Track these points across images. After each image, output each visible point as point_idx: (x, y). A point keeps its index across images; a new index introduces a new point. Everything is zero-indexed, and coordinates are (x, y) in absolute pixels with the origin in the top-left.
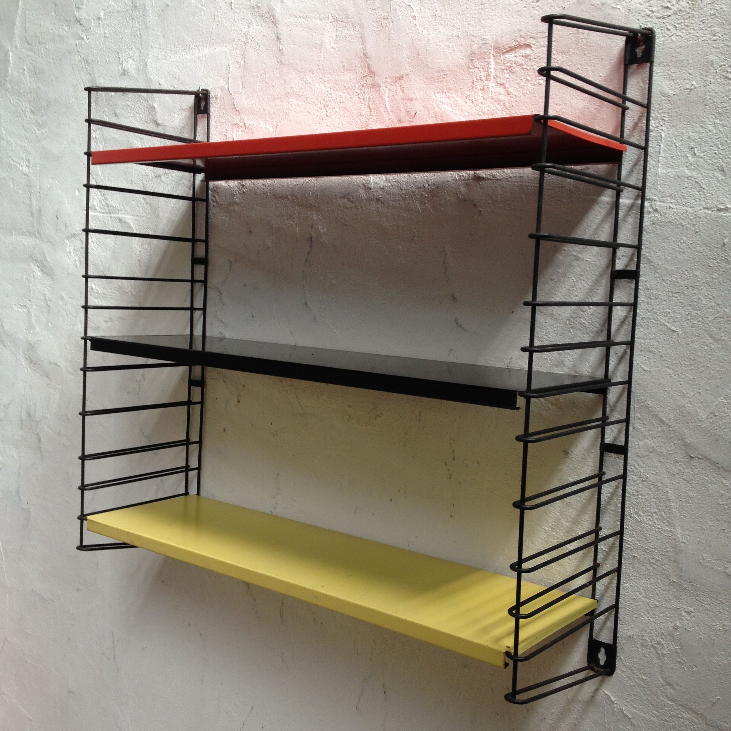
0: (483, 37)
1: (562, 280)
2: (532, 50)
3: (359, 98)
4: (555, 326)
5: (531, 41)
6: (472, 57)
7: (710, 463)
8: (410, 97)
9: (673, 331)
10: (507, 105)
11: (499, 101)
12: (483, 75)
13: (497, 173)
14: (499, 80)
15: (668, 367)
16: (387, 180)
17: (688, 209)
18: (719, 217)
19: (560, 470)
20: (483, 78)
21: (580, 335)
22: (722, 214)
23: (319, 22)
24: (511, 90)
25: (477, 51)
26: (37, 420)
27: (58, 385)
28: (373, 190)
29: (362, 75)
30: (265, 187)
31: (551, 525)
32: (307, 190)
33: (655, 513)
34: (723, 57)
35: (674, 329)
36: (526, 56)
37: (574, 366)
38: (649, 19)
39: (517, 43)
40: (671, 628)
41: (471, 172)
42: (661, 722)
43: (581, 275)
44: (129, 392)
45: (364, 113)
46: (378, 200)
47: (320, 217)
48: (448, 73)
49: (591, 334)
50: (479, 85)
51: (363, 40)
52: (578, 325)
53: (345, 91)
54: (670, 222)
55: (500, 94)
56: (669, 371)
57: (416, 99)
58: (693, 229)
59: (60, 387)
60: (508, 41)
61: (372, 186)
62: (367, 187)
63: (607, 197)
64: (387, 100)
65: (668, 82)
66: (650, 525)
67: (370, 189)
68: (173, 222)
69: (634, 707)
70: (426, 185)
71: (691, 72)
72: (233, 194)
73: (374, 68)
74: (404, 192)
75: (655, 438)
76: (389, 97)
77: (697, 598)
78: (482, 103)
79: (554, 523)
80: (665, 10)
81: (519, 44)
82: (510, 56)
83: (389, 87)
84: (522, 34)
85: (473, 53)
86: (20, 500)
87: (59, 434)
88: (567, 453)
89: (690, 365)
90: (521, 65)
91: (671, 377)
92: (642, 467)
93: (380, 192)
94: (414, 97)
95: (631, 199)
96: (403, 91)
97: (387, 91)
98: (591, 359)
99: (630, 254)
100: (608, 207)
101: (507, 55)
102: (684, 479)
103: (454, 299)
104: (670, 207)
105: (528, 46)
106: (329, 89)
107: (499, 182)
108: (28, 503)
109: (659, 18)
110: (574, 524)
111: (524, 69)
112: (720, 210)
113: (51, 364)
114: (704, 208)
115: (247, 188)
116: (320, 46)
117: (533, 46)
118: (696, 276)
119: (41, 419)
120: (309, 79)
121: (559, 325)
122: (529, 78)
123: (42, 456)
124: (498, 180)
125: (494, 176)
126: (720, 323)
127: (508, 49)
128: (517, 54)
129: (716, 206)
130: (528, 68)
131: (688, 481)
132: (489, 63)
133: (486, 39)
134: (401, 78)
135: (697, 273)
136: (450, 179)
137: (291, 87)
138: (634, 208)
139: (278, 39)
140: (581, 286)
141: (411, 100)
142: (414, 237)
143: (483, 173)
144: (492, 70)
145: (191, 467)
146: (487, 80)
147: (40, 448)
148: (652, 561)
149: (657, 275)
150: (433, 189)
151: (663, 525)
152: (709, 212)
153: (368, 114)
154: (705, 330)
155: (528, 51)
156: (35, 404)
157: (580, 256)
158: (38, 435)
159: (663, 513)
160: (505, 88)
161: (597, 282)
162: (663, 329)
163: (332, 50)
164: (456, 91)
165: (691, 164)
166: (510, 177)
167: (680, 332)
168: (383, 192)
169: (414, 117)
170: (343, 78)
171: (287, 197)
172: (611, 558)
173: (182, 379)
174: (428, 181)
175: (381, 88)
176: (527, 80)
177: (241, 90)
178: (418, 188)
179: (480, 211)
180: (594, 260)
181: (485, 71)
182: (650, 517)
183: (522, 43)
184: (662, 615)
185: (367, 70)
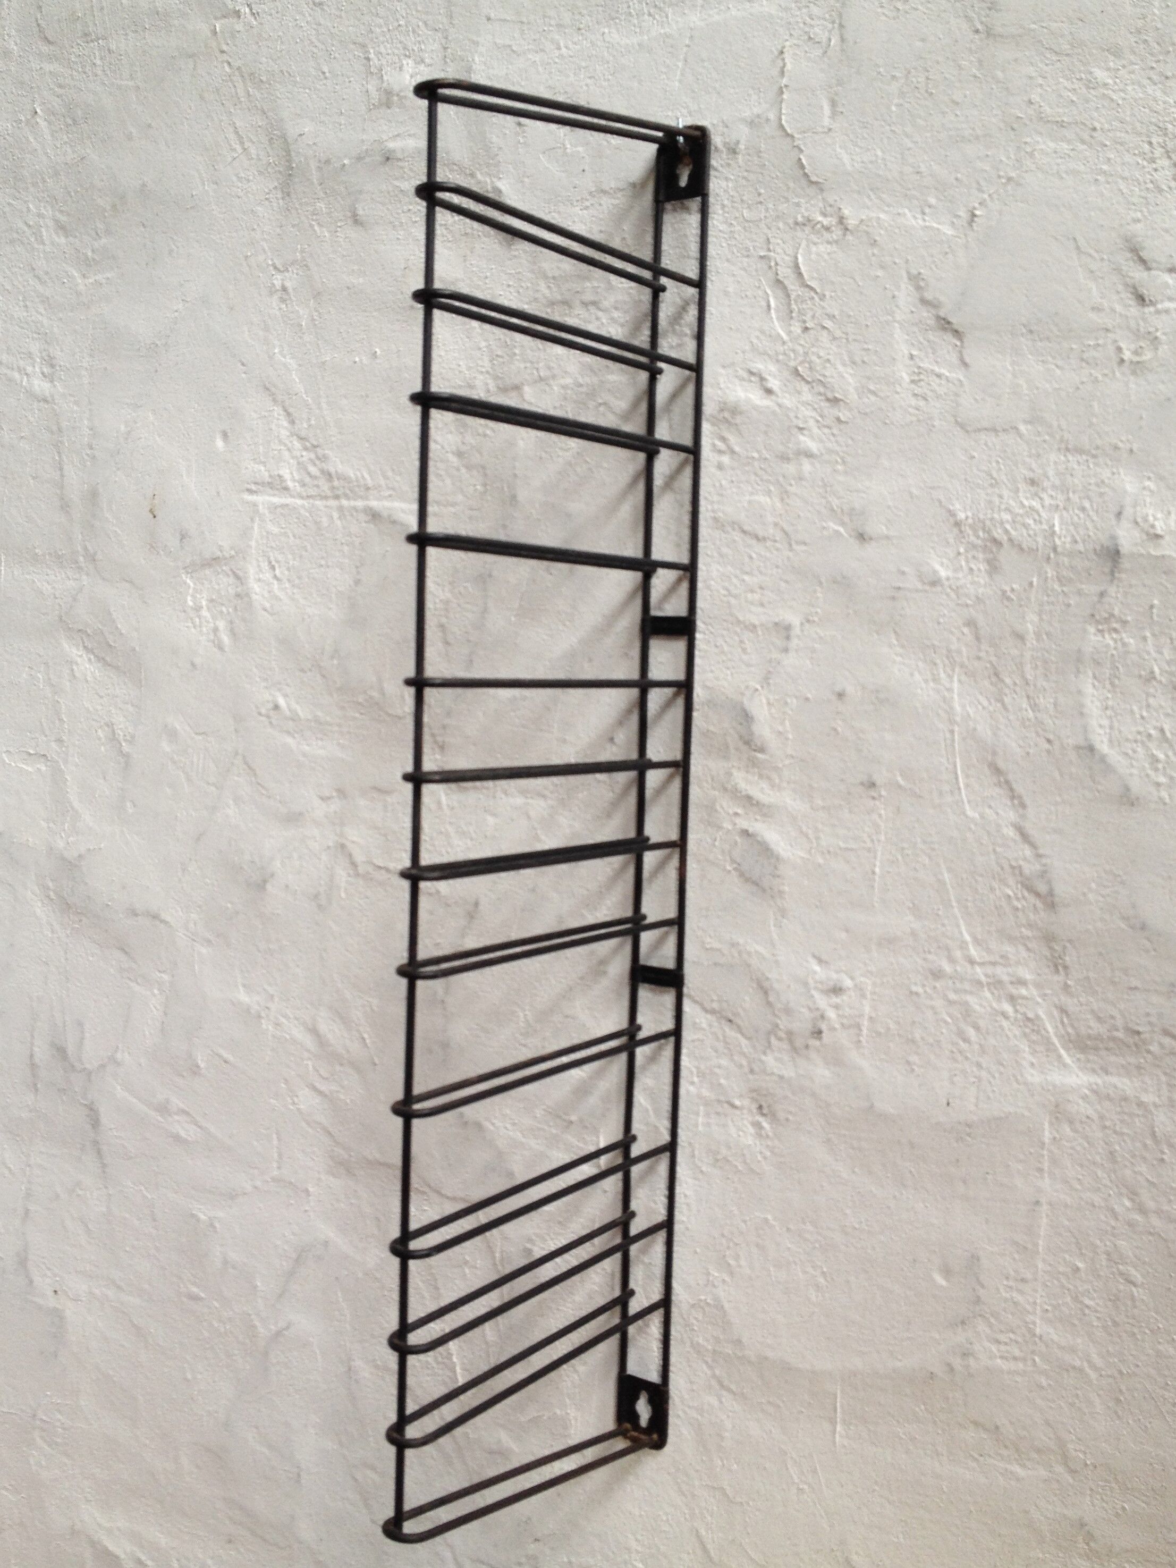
59: (166, 977)
119: (103, 1066)
123: (104, 1166)
147: (96, 1143)
156: (80, 1024)
177: (826, 122)
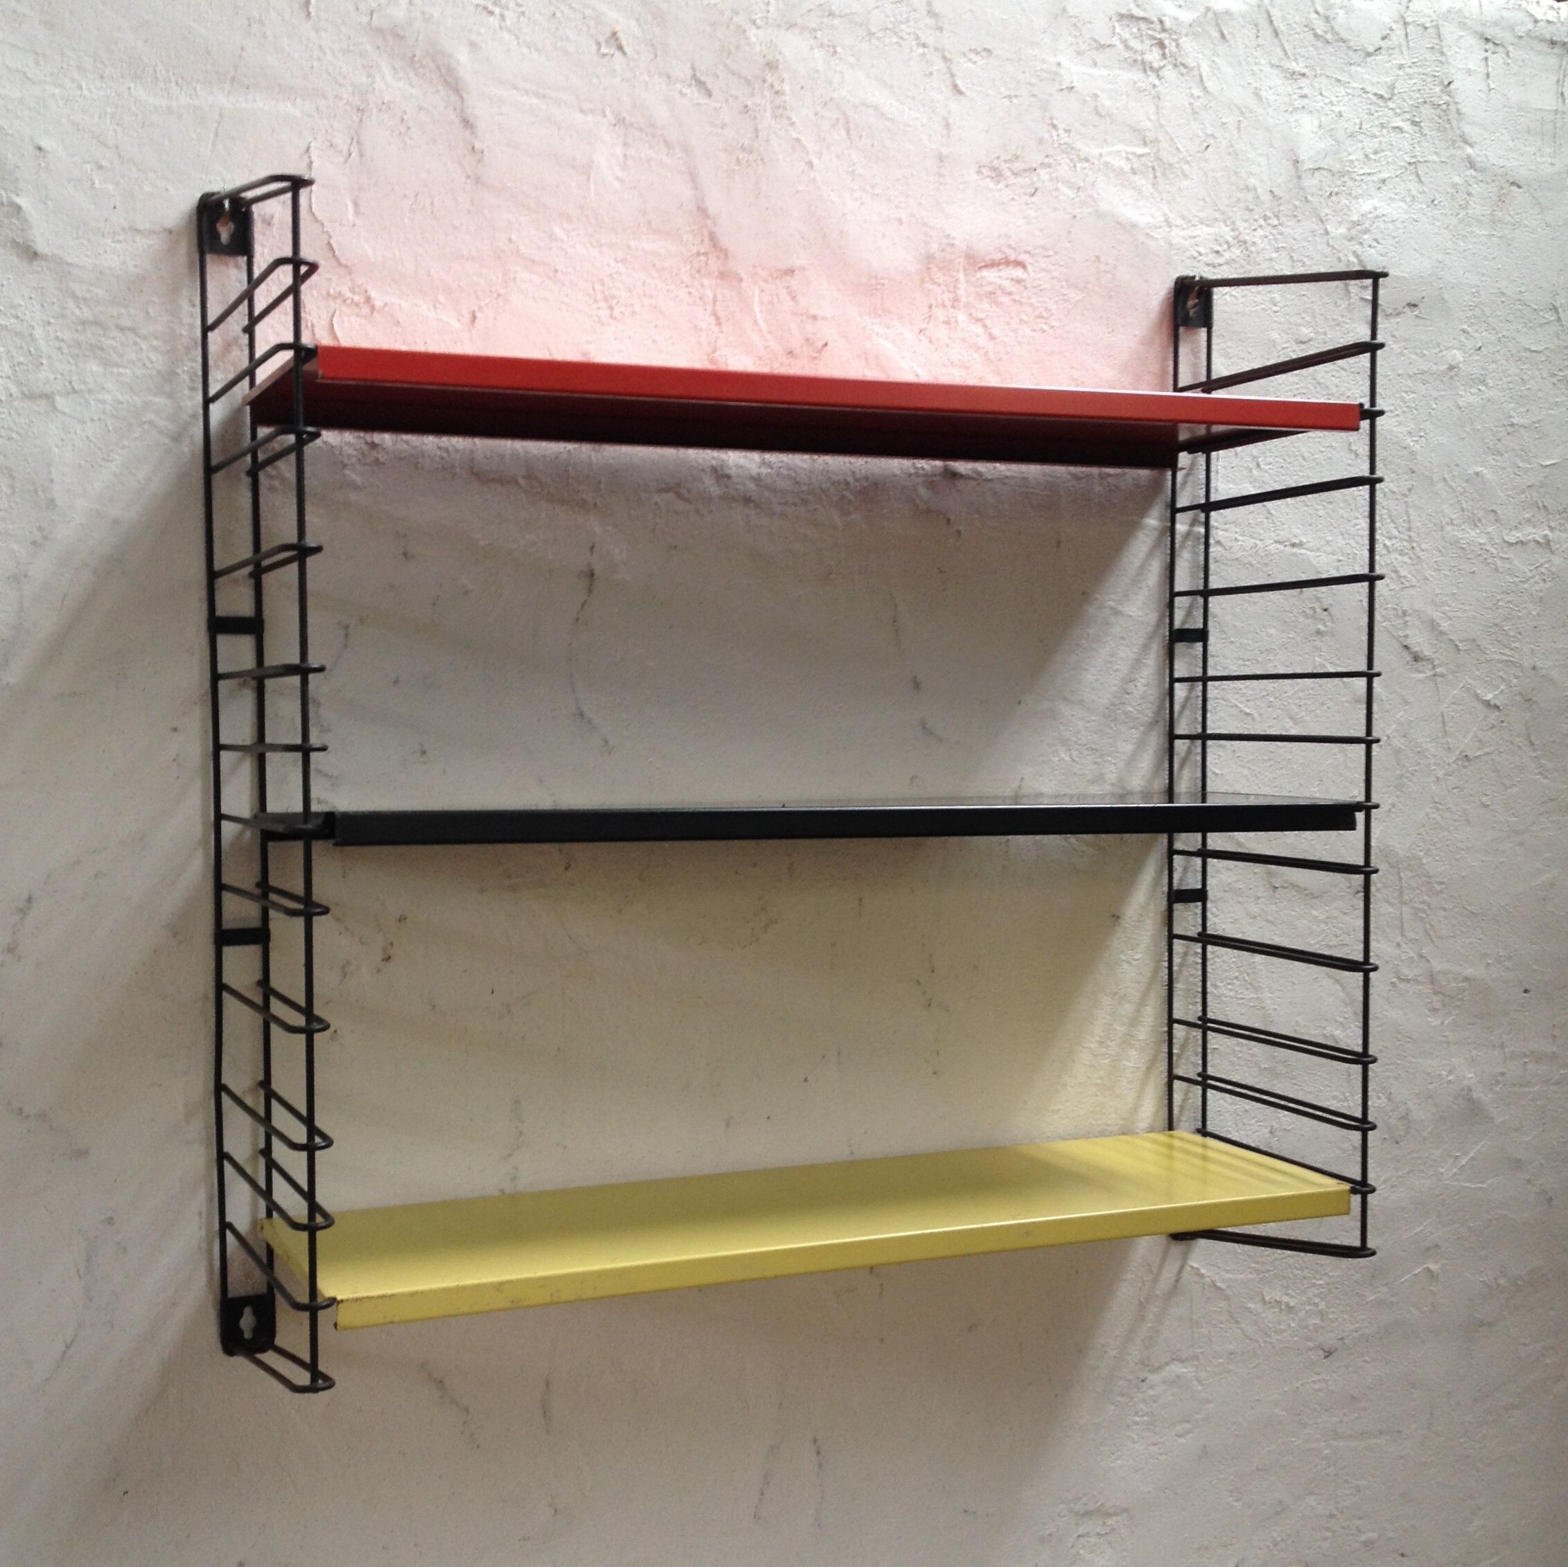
0: (947, 232)
1: (1094, 645)
2: (1028, 273)
3: (690, 293)
4: (1088, 719)
5: (1023, 257)
6: (929, 263)
7: (1297, 891)
8: (812, 311)
9: (1247, 714)
10: (992, 355)
11: (977, 348)
12: (947, 297)
13: (983, 467)
14: (973, 311)
15: (1242, 766)
16: (764, 463)
17: (1258, 542)
18: (1294, 554)
19: (1107, 947)
20: (948, 304)
21: (1124, 730)
22: (1295, 550)
23: (579, 117)
24: (995, 331)
25: (938, 255)
28: (735, 479)
29: (695, 250)
30: (445, 455)
31: (1097, 1038)
32: (570, 468)
33: (1237, 978)
34: (1286, 337)
35: (1248, 711)
36: (1019, 281)
37: (1120, 780)
38: (1195, 263)
39: (1003, 256)
40: (1268, 1135)
41: (938, 463)
42: (1262, 1275)
43: (1123, 638)
45: (704, 325)
46: (747, 500)
47: (609, 528)
48: (886, 281)
49: (1142, 729)
50: (940, 314)
51: (693, 178)
52: (1123, 717)
53: (655, 274)
54: (1237, 559)
55: (978, 335)
56: (1246, 772)
57: (824, 318)
58: (1265, 569)
60: (987, 248)
61: (733, 472)
62: (720, 474)
63: (1153, 521)
64: (757, 309)
65: (1223, 360)
66: (1231, 997)
67: (728, 477)
68: (116, 521)
69: (1227, 1271)
70: (850, 479)
71: (1250, 350)
72: (342, 462)
73: (725, 241)
74: (805, 488)
75: (1231, 870)
76: (761, 303)
77: (1294, 1081)
78: (947, 346)
79: (1102, 1034)
80: (1215, 255)
81: (1006, 258)
82: (991, 275)
83: (761, 284)
84: (1012, 243)
85: (930, 258)
88: (1118, 918)
89: (1270, 760)
90: (1010, 294)
91: (1248, 780)
92: (1217, 916)
93: (751, 486)
94: (819, 313)
95: (1185, 523)
96: (793, 298)
97: (757, 292)
98: (1143, 765)
99: (1187, 605)
100: (1156, 534)
101: (985, 273)
102: (1267, 921)
103: (917, 685)
104: (1236, 539)
105: (1019, 264)
106: (612, 263)
107: (989, 485)
109: (1208, 265)
110: (1132, 1025)
111: (1015, 301)
112: (1293, 545)
114: (1276, 542)
115: (387, 453)
116: (587, 168)
117: (1029, 268)
118: (1270, 636)
120: (559, 232)
121: (1094, 718)
122: (1025, 318)
124: (986, 480)
125: (979, 474)
126: (1300, 698)
127: (989, 263)
128: (1002, 273)
129: (1288, 540)
130: (1024, 300)
131: (1272, 922)
132: (957, 280)
133: (954, 238)
134: (790, 272)
135: (1272, 631)
136: (898, 472)
137: (510, 240)
138: (1191, 538)
139: (467, 123)
140: (1123, 655)
141: (814, 317)
142: (830, 573)
143: (962, 466)
144: (961, 292)
146: (953, 307)
148: (1237, 1049)
149: (1224, 636)
150: (864, 488)
151: (1246, 992)
152: (1281, 547)
153: (716, 329)
154: (1282, 710)
155: (1018, 273)
157: (1120, 608)
159: (1245, 975)
160: (985, 326)
161: (1146, 647)
162: (1235, 711)
163: (617, 184)
164: (901, 317)
165: (1255, 480)
166: (1007, 477)
167: (1256, 715)
168: (757, 485)
169: (820, 351)
170: (648, 246)
171: (517, 482)
172: (1183, 1061)
174: (854, 473)
175: (744, 284)
176: (1021, 320)
178: (833, 484)
179: (959, 532)
180: (1140, 614)
181: (950, 292)
182: (1230, 987)
183: (1012, 257)
184: (1253, 1122)
185: (707, 241)
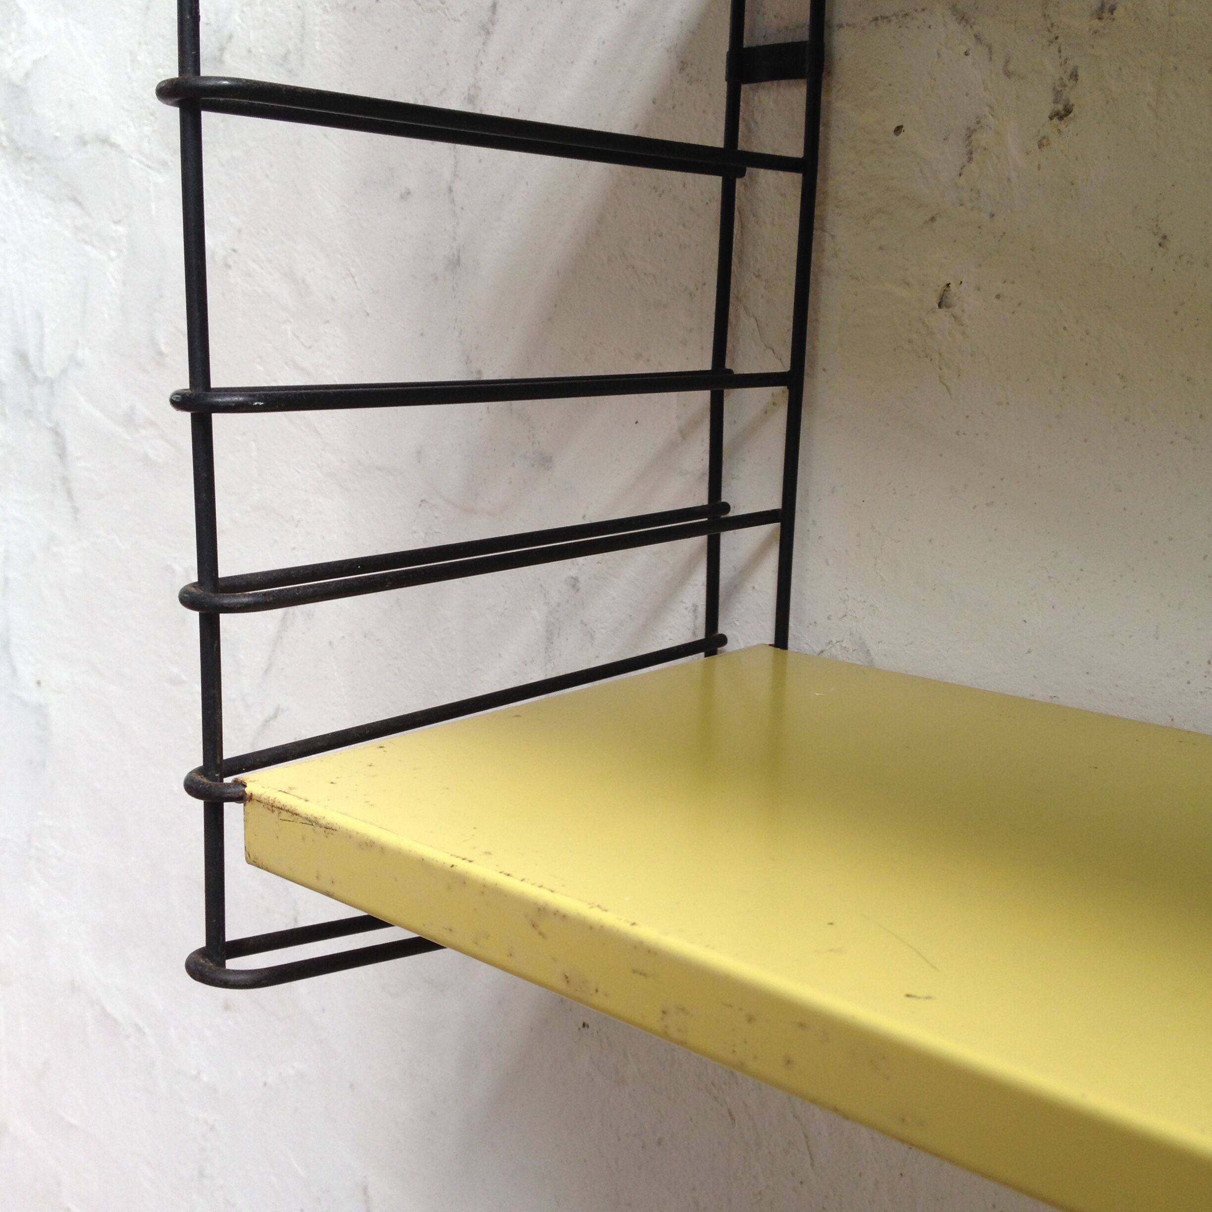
26: (50, 374)
27: (116, 223)
44: (406, 195)
86: (14, 671)
87: (129, 421)
108: (39, 683)
113: (85, 143)
145: (739, 509)
158: (56, 432)
173: (683, 65)
